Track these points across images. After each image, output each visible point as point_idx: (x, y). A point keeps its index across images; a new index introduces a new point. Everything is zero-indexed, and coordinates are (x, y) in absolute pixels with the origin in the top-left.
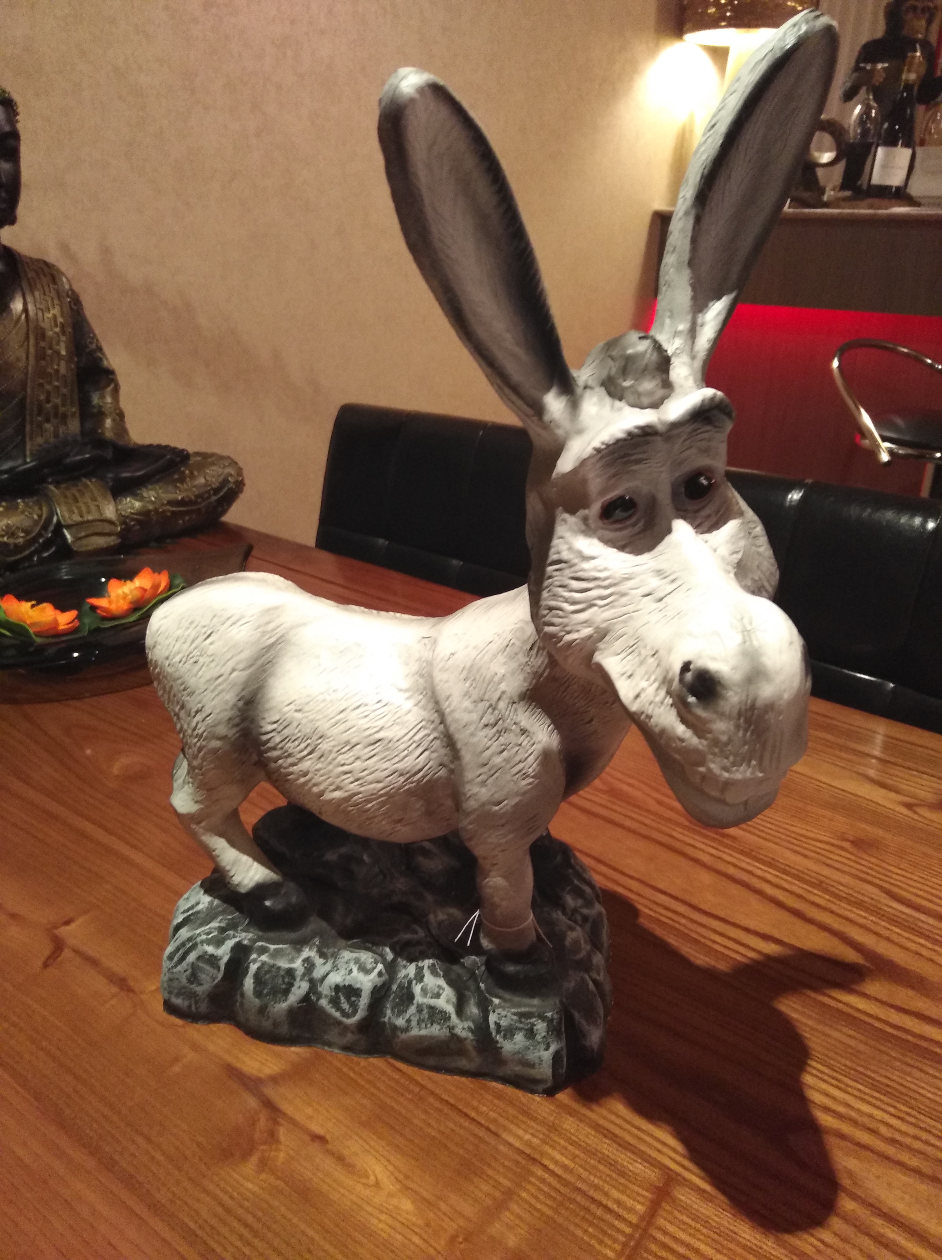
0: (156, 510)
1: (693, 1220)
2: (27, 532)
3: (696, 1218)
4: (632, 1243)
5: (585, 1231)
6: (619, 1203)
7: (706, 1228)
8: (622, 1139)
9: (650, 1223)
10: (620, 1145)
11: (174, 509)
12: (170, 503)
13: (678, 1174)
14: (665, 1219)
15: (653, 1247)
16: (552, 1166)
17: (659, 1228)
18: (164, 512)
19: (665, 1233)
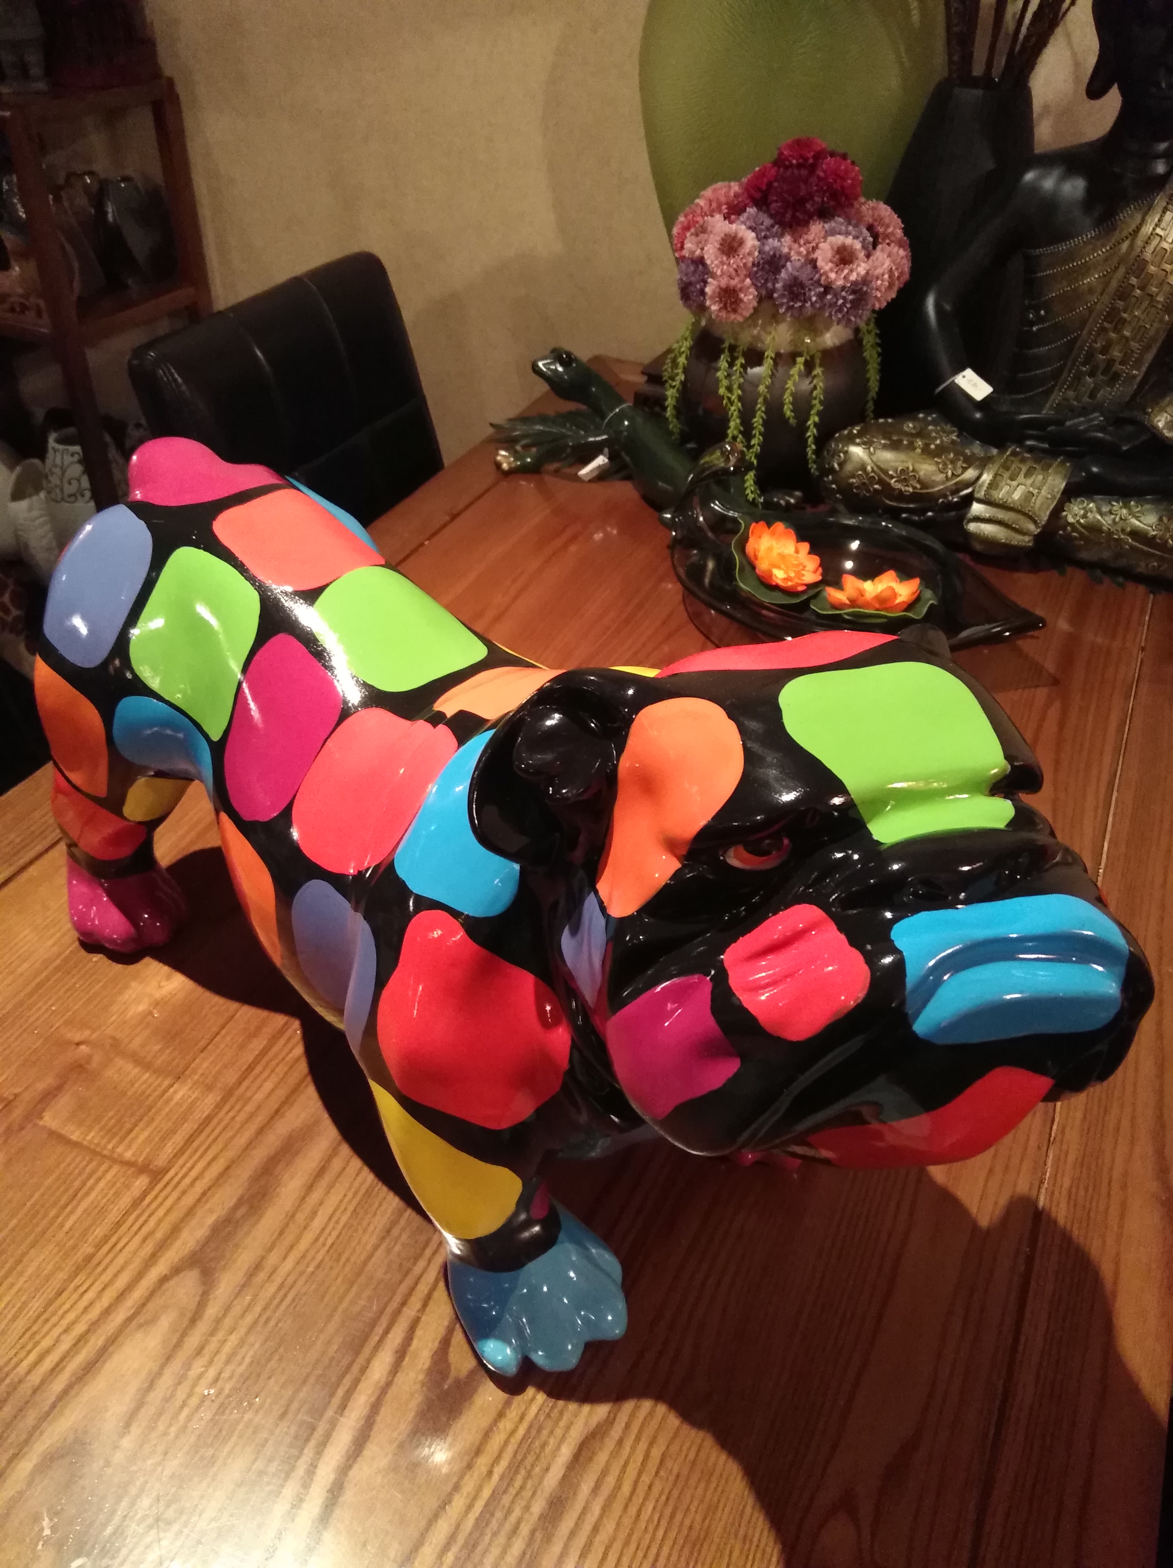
0: (1110, 533)
1: (116, 1192)
2: (924, 485)
3: (117, 1194)
4: (98, 1149)
5: (111, 1118)
6: (136, 1137)
7: (108, 1200)
8: (198, 1137)
9: (114, 1161)
10: (192, 1135)
11: (1134, 543)
12: (1135, 534)
13: (161, 1179)
14: (117, 1172)
15: (94, 1163)
16: (172, 1090)
17: (110, 1167)
18: (1118, 540)
19: (106, 1171)
